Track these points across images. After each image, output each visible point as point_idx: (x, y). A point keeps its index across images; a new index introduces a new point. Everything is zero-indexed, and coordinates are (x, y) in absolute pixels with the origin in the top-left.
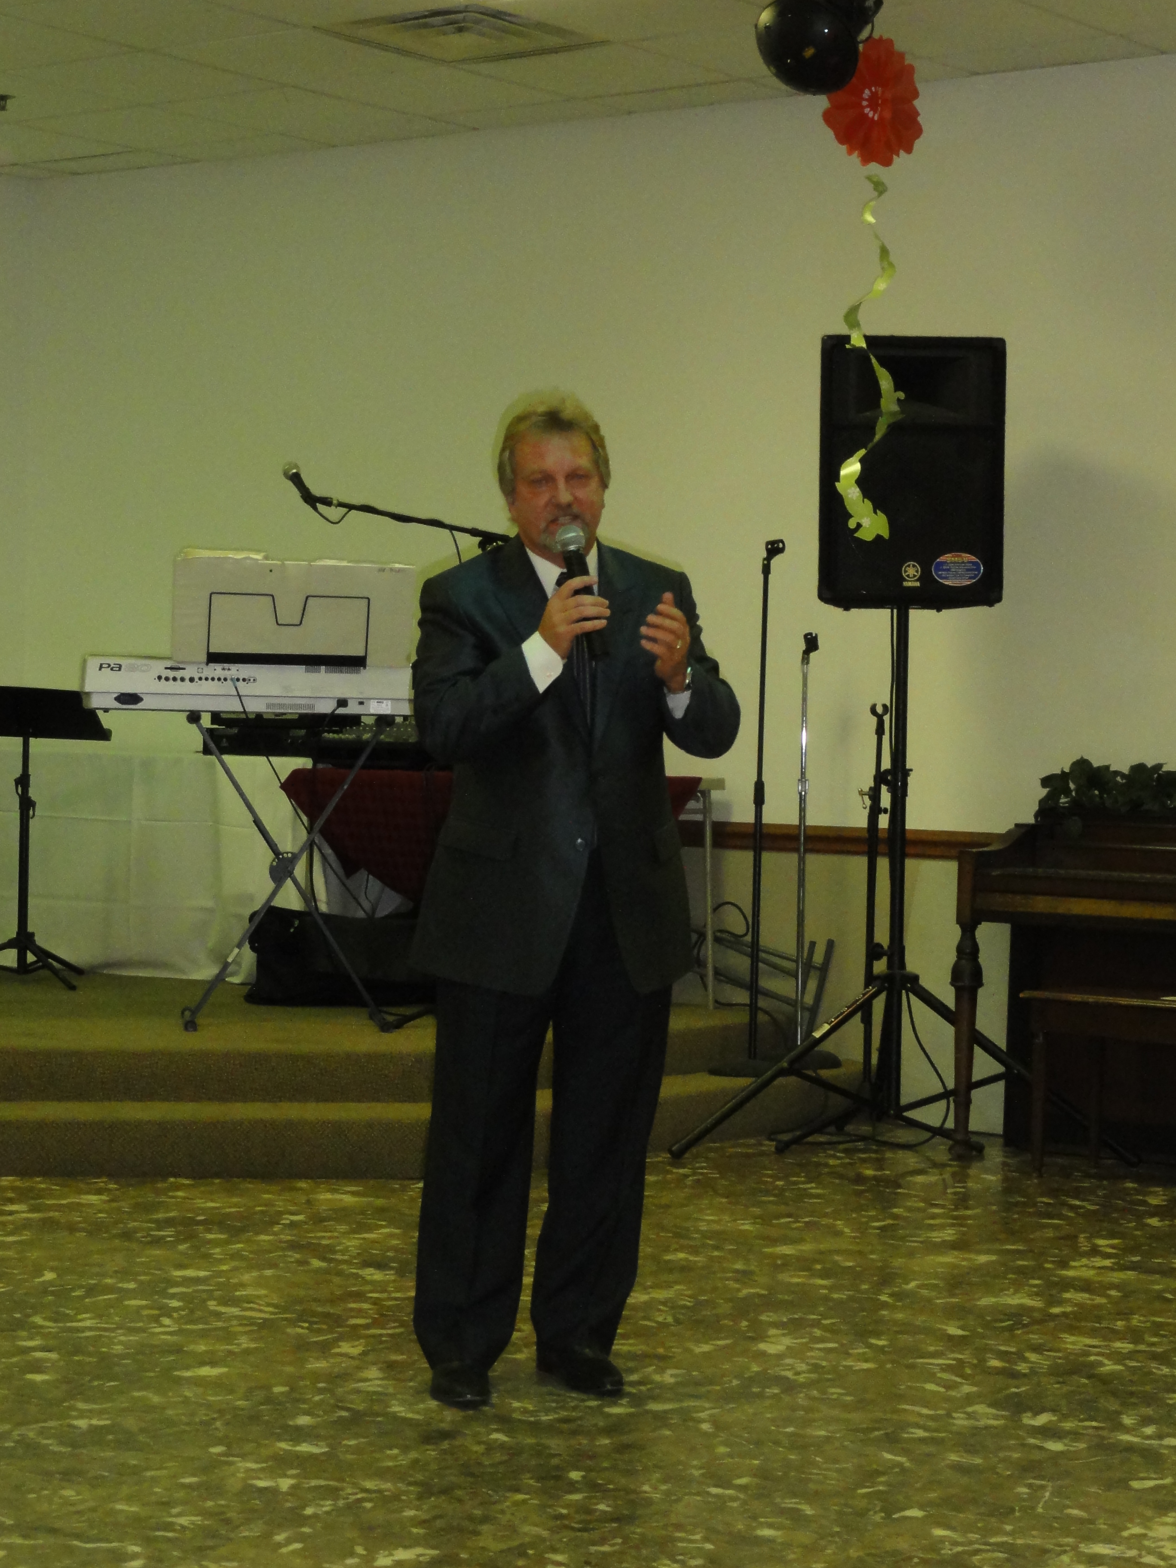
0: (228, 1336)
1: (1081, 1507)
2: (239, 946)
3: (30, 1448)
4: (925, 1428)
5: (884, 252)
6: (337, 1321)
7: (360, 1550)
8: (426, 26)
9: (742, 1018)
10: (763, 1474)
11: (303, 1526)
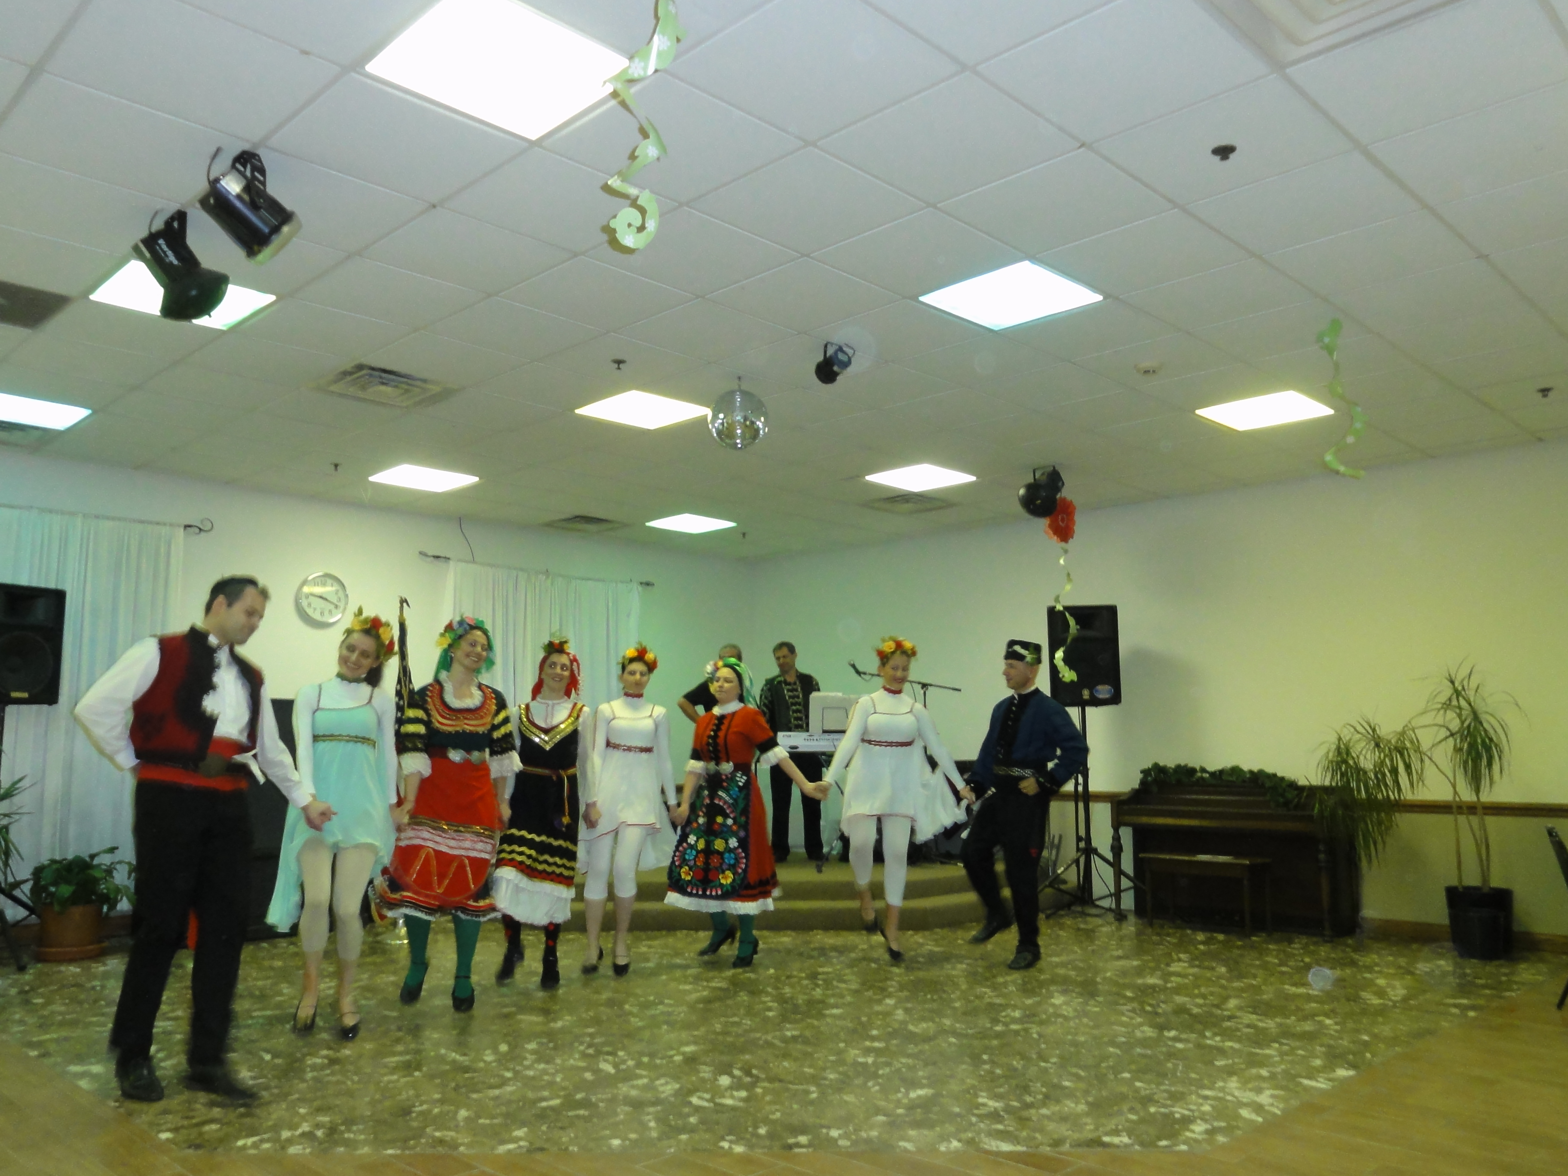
1: (1196, 1073)
3: (769, 1044)
4: (1125, 1037)
5: (1069, 575)
6: (883, 990)
7: (903, 1090)
8: (896, 501)
11: (879, 1079)
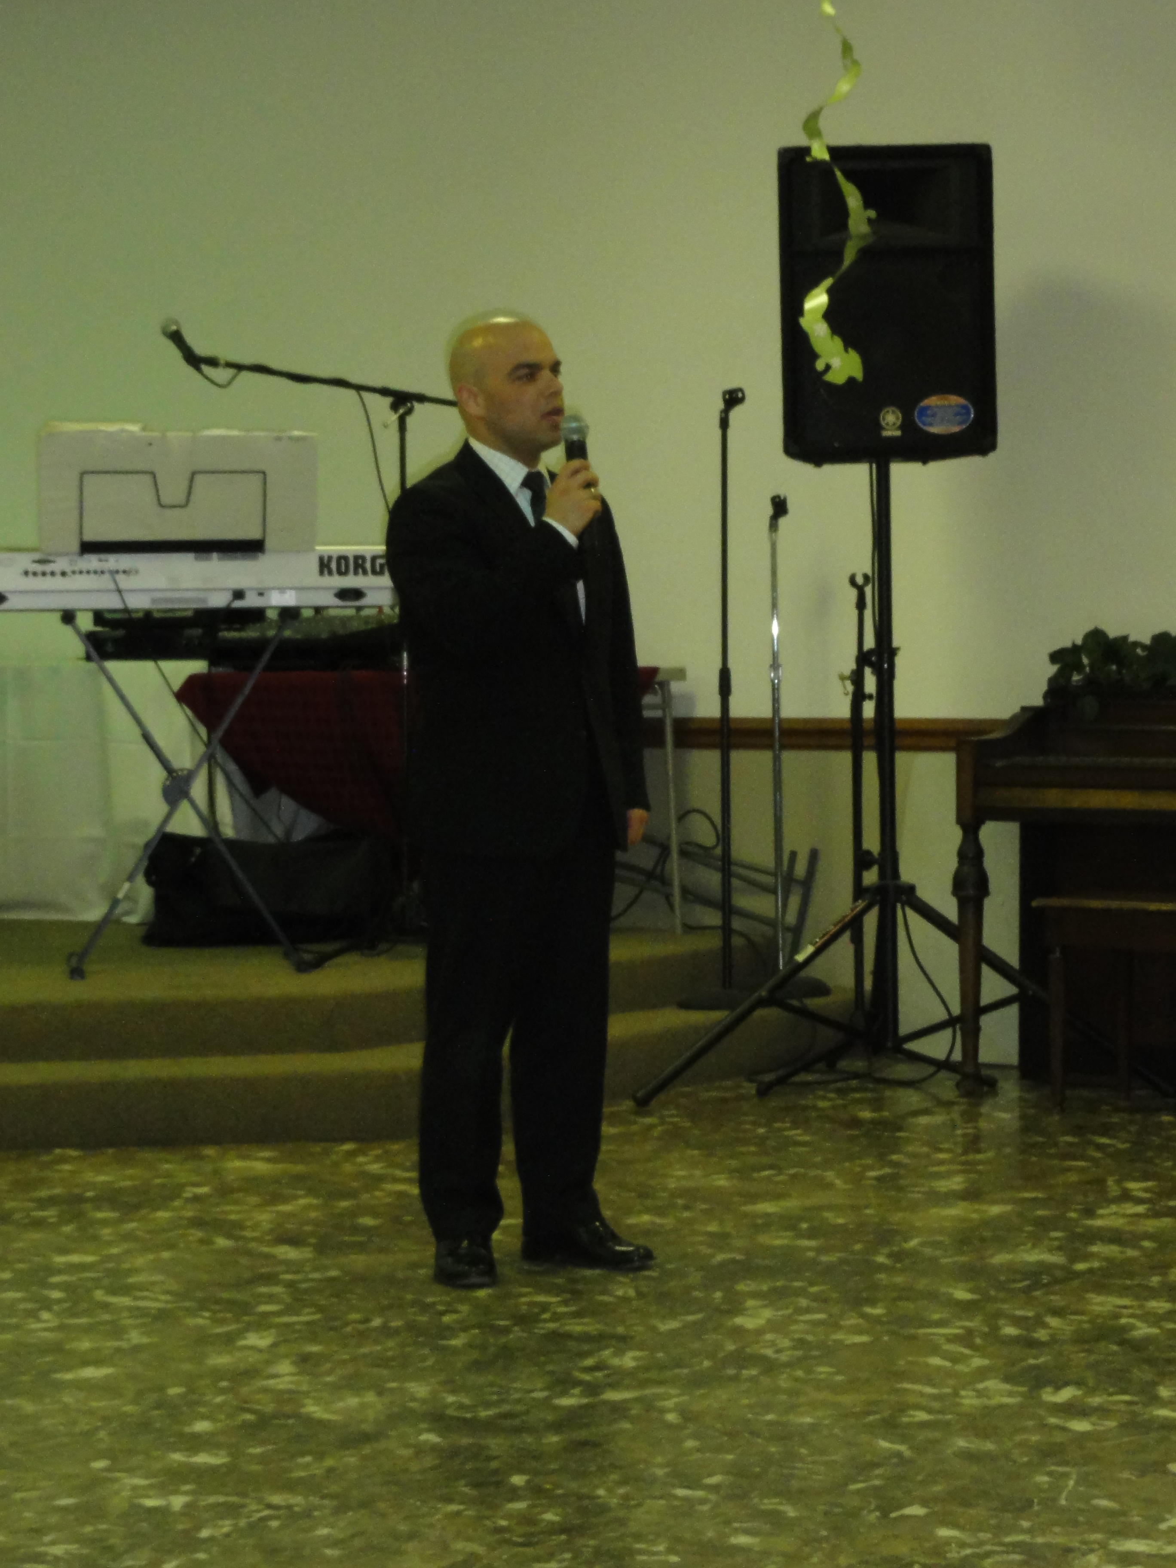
0: (117, 1331)
1: (1111, 1497)
2: (131, 878)
4: (930, 1411)
5: (847, 48)
6: (241, 1309)
9: (712, 943)
10: (738, 1471)
11: (196, 1551)
